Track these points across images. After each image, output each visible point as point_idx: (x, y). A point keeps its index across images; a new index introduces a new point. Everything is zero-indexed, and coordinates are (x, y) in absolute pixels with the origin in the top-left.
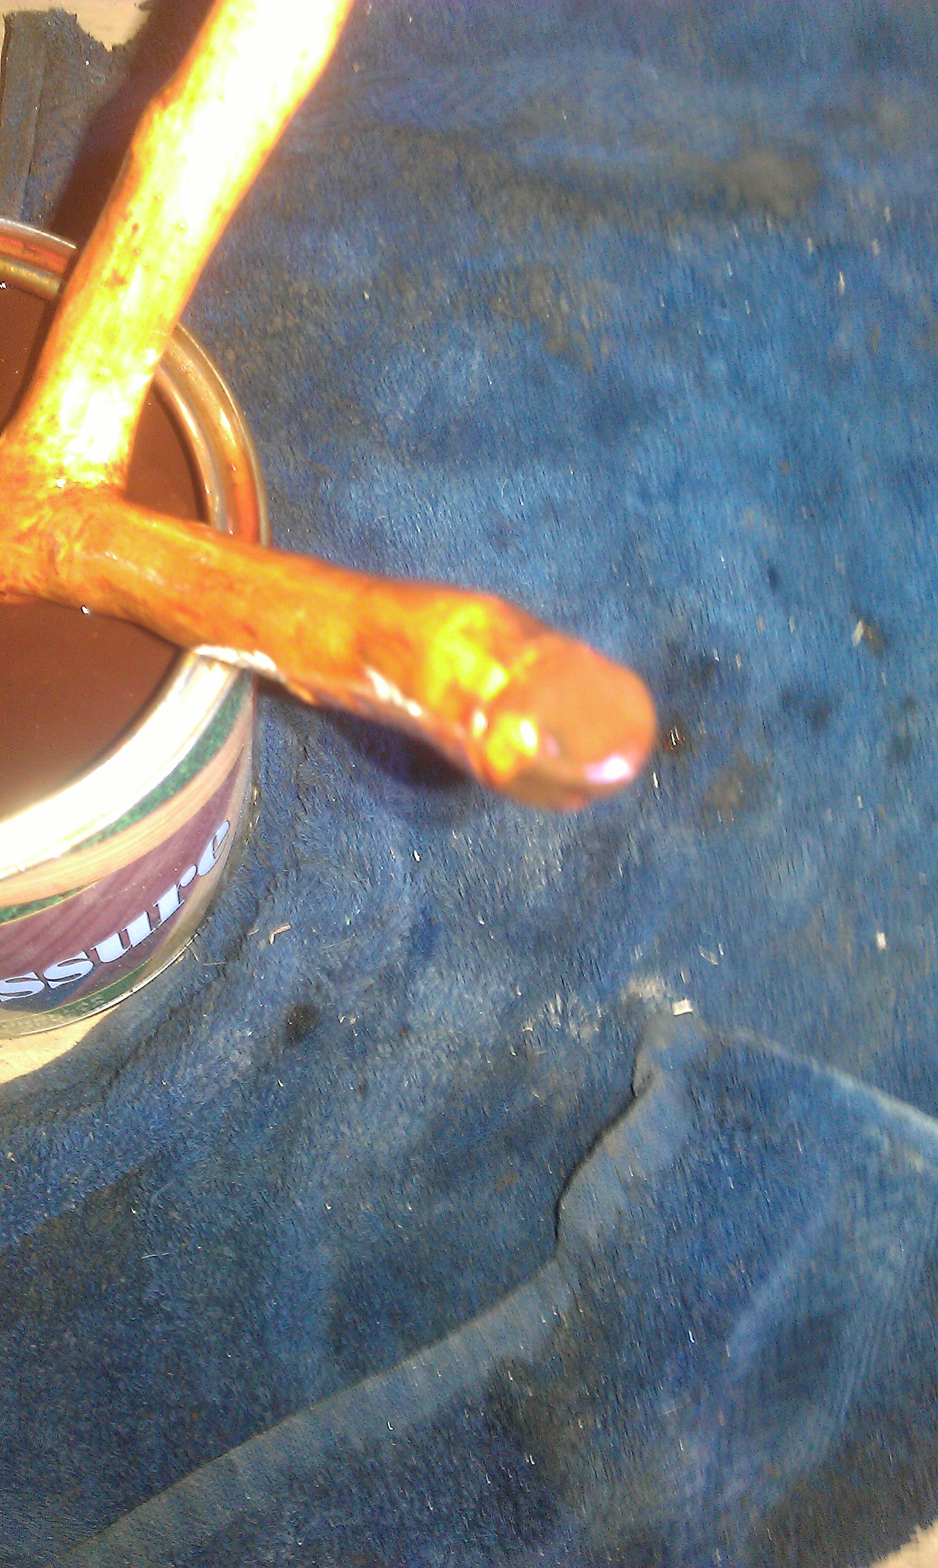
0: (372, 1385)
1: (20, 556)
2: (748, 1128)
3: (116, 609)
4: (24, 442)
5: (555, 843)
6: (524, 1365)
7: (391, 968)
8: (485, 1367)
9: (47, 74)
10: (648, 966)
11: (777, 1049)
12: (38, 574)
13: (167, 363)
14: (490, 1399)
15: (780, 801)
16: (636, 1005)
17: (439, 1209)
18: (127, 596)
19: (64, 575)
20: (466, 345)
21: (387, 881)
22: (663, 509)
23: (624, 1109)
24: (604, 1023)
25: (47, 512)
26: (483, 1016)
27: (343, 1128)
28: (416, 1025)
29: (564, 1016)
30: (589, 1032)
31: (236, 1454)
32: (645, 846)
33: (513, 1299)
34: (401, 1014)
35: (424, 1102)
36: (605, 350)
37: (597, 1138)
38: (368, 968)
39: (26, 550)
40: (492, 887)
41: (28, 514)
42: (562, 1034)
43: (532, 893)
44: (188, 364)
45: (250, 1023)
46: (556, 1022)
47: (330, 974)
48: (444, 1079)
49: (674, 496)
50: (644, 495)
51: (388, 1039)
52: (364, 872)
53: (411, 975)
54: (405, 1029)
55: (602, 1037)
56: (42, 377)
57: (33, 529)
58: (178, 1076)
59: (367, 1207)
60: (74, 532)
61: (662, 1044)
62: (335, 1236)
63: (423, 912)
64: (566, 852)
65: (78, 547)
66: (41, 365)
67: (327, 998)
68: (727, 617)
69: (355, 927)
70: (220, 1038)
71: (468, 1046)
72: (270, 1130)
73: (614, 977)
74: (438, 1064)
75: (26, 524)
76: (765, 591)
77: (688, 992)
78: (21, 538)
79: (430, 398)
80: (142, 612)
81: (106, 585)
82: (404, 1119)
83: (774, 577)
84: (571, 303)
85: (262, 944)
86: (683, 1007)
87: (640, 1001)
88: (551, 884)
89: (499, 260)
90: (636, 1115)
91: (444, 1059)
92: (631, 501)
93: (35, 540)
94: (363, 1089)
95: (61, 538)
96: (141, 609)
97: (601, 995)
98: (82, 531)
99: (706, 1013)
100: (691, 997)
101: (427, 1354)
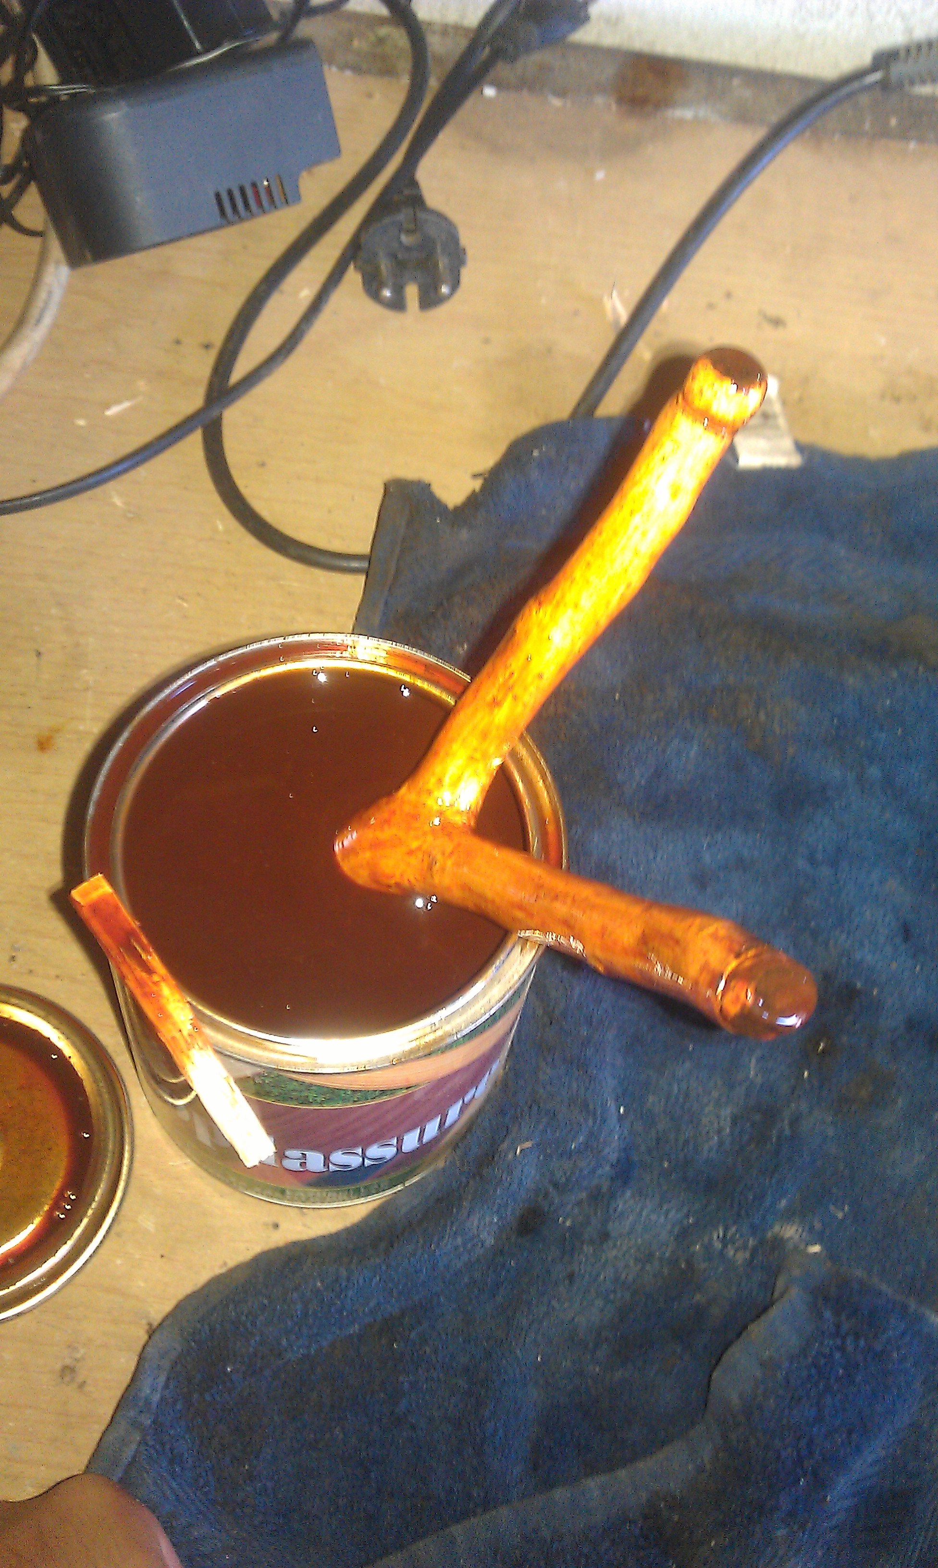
0: (560, 1494)
1: (408, 864)
2: (857, 1337)
3: (471, 905)
4: (419, 793)
5: (727, 1112)
6: (674, 1498)
7: (599, 1188)
8: (644, 1496)
9: (409, 523)
10: (788, 1216)
11: (884, 1287)
12: (419, 878)
13: (513, 754)
14: (646, 1517)
15: (900, 1102)
16: (778, 1243)
17: (619, 1374)
18: (481, 896)
19: (437, 880)
20: (687, 738)
21: (604, 1121)
22: (825, 871)
23: (765, 1309)
24: (754, 1252)
25: (430, 838)
26: (664, 1235)
27: (554, 1303)
28: (614, 1234)
29: (724, 1241)
30: (741, 1257)
31: (457, 1530)
32: (795, 1121)
33: (667, 1450)
34: (605, 1221)
35: (614, 1292)
36: (791, 751)
37: (745, 1327)
38: (585, 1183)
39: (413, 861)
40: (677, 1140)
41: (417, 838)
42: (722, 1254)
43: (706, 1147)
44: (523, 752)
45: (498, 1212)
46: (718, 1245)
47: (556, 1185)
48: (630, 1278)
49: (834, 864)
50: (812, 860)
51: (592, 1242)
52: (588, 1112)
53: (612, 1196)
54: (605, 1236)
55: (750, 1263)
56: (436, 754)
57: (419, 848)
58: (442, 1244)
59: (567, 1364)
60: (447, 854)
61: (796, 1272)
62: (541, 1382)
63: (625, 1150)
64: (735, 1120)
65: (449, 863)
66: (435, 746)
67: (551, 1204)
68: (869, 957)
69: (578, 1151)
70: (475, 1221)
71: (651, 1255)
72: (499, 1299)
73: (764, 1218)
74: (627, 1266)
75: (415, 844)
76: (898, 941)
77: (819, 1238)
78: (410, 853)
79: (658, 774)
80: (490, 909)
81: (466, 887)
82: (599, 1303)
83: (906, 932)
84: (767, 715)
85: (510, 1156)
86: (816, 1249)
87: (782, 1239)
88: (721, 1143)
89: (716, 679)
90: (774, 1312)
91: (632, 1262)
92: (801, 863)
93: (420, 855)
94: (571, 1277)
95: (439, 857)
96: (490, 906)
97: (754, 1229)
98: (452, 853)
99: (831, 1254)
100: (821, 1244)
101: (602, 1479)
